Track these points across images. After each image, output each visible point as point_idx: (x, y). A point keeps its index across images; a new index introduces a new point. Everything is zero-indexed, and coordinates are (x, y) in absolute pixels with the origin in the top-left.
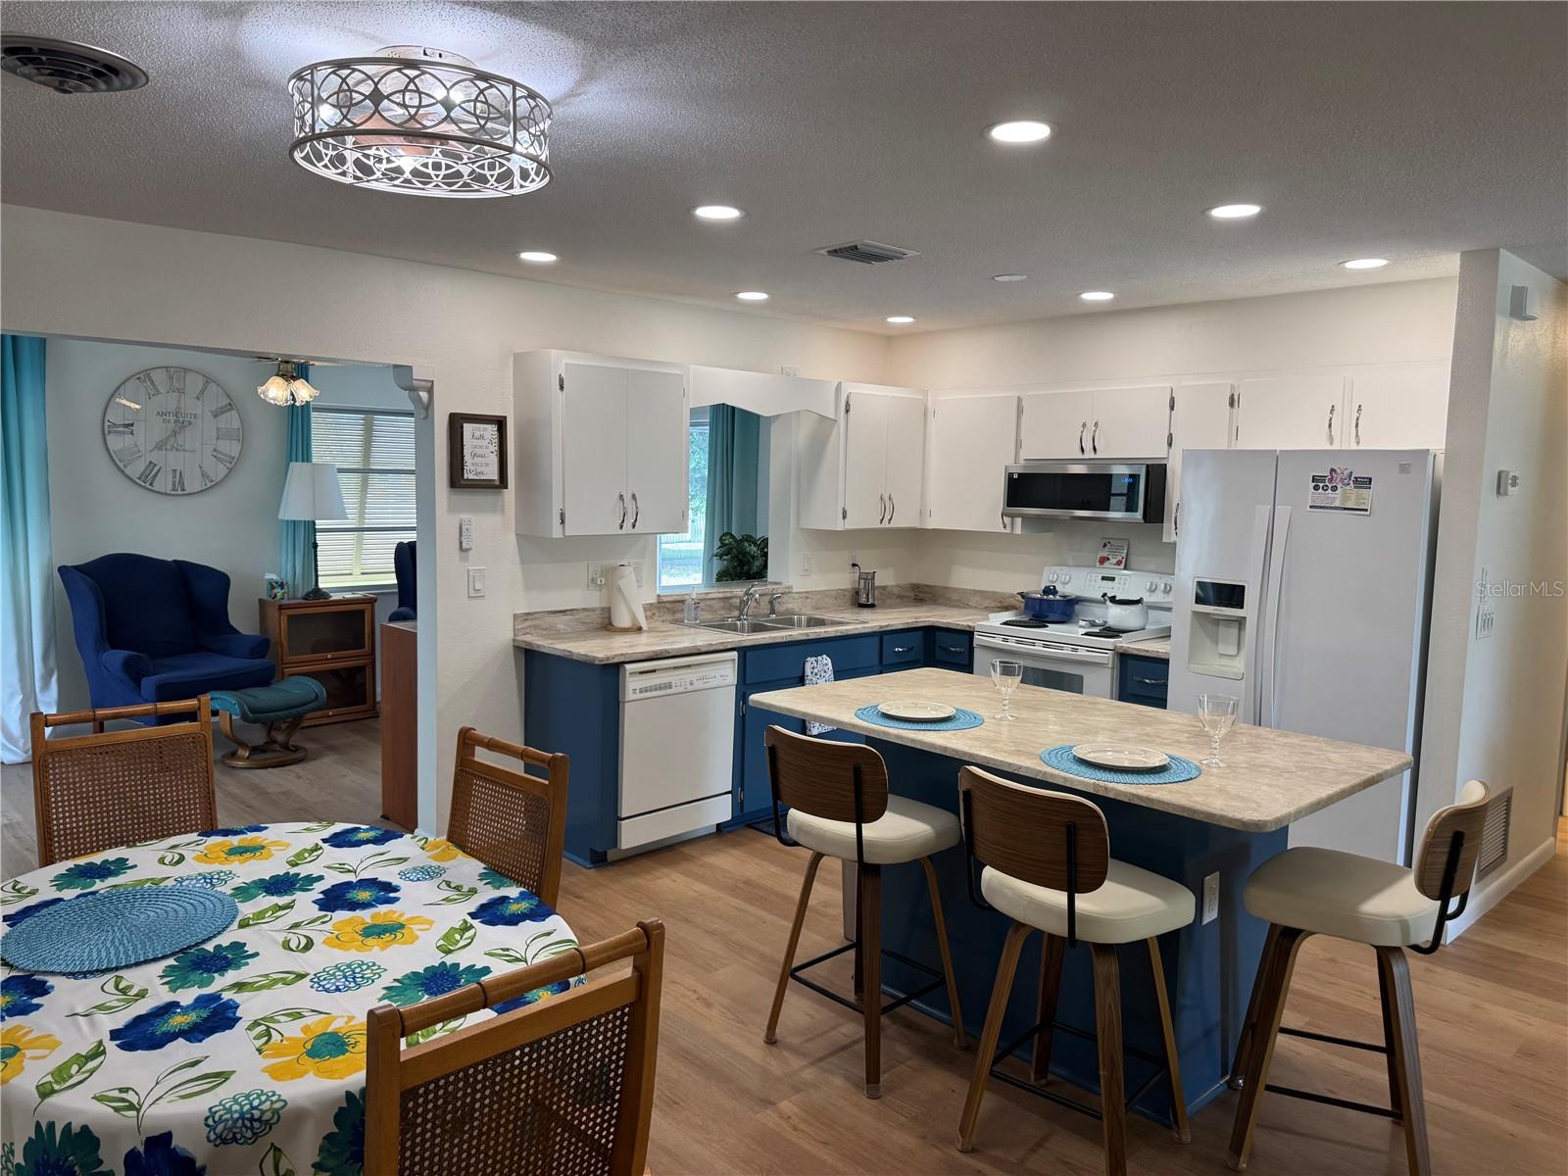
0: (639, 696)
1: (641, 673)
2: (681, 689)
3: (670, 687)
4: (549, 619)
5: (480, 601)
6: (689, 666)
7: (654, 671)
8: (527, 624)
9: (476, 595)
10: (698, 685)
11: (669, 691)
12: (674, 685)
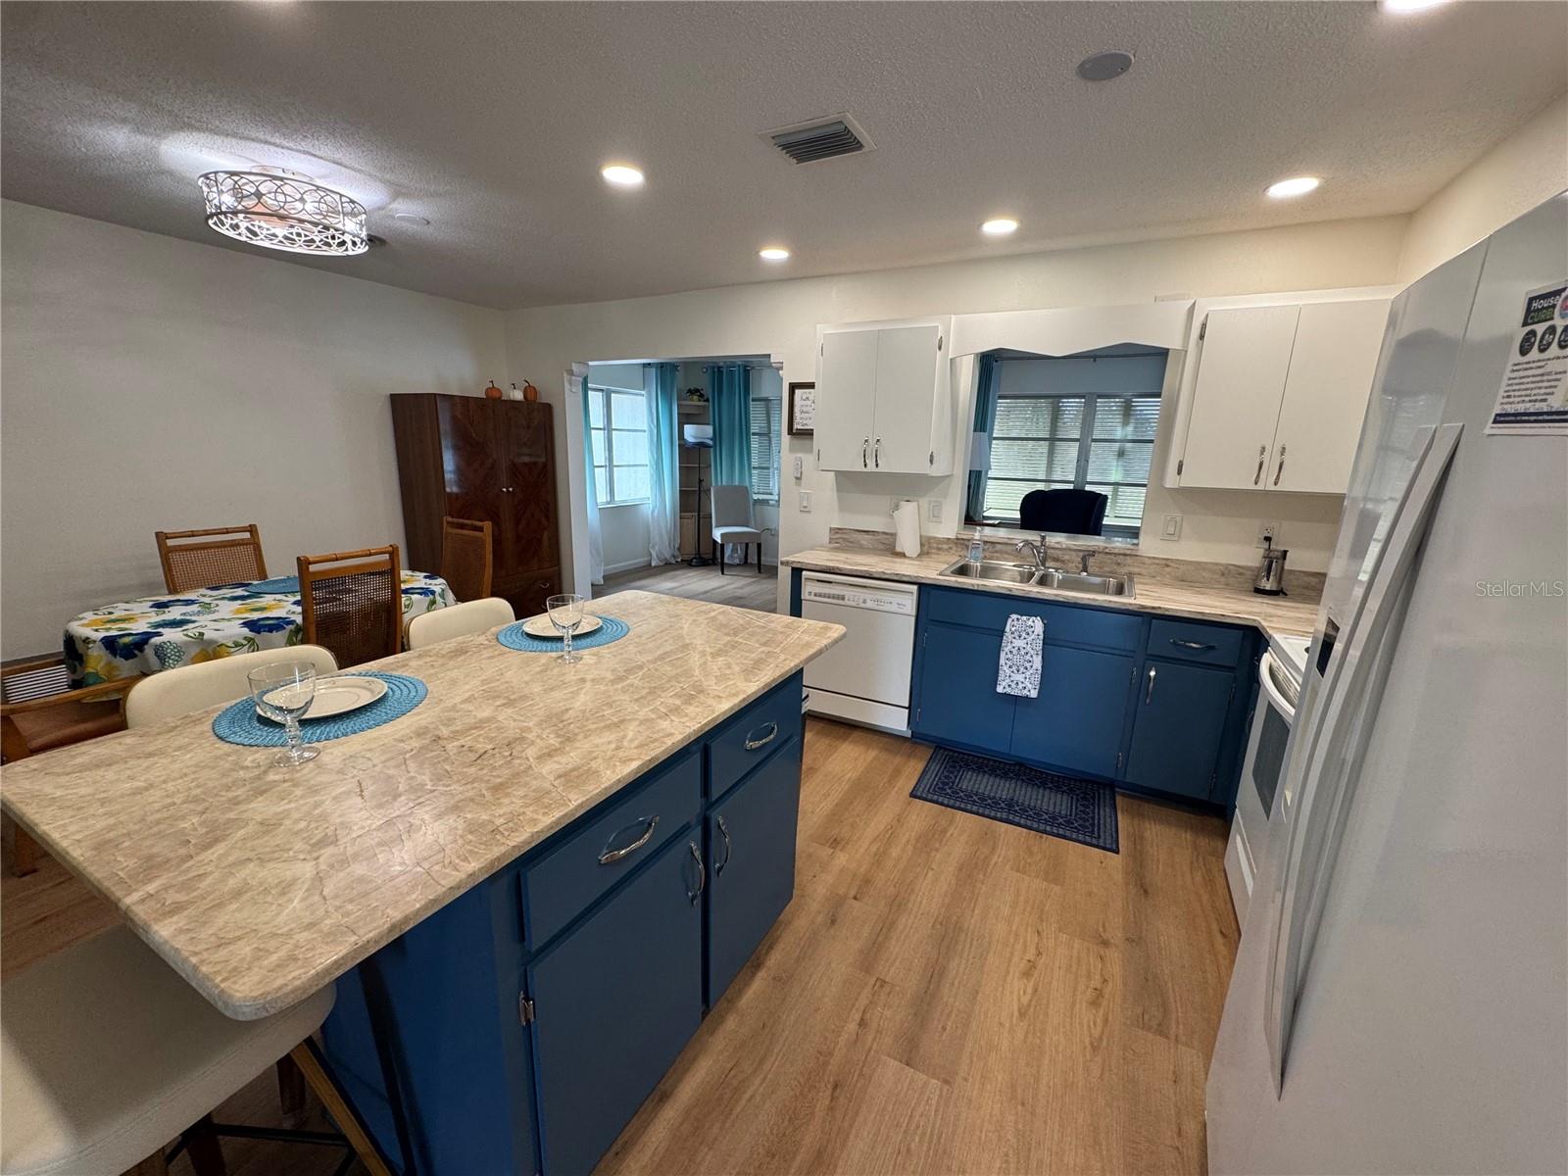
0: (812, 597)
1: (818, 581)
2: (854, 604)
3: (843, 599)
4: (860, 536)
5: (808, 515)
6: (865, 587)
7: (830, 582)
8: (838, 536)
9: (805, 510)
10: (870, 604)
11: (840, 602)
12: (846, 598)
